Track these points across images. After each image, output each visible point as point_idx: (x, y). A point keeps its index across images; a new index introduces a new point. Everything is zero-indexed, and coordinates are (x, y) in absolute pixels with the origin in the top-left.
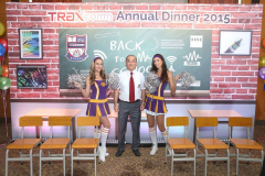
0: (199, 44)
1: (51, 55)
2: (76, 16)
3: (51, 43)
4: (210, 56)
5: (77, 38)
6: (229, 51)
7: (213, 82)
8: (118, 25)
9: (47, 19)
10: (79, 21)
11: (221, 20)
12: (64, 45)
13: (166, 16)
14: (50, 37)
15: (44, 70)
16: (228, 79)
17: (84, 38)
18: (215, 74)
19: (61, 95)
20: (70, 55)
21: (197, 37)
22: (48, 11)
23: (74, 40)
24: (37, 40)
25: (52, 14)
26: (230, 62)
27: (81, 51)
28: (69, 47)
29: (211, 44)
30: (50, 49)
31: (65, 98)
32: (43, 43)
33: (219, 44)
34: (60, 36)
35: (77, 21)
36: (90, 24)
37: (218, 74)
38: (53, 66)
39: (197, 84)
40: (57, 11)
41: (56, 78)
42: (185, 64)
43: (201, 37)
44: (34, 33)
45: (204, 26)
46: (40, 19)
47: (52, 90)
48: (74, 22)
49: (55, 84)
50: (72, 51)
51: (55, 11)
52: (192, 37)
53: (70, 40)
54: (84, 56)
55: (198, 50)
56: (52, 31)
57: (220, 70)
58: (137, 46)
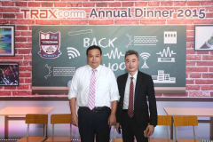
0: (173, 40)
1: (23, 52)
2: (49, 14)
3: (24, 40)
4: (185, 52)
5: (51, 35)
6: (205, 46)
7: (189, 79)
8: (91, 22)
9: (20, 16)
10: (53, 18)
11: (195, 15)
12: (37, 42)
13: (139, 13)
14: (22, 34)
15: (17, 68)
16: (205, 76)
17: (57, 35)
18: (191, 70)
19: (34, 92)
20: (43, 52)
21: (170, 33)
22: (21, 8)
23: (48, 37)
24: (9, 37)
25: (25, 11)
26: (206, 58)
27: (54, 48)
28: (42, 44)
29: (185, 39)
30: (23, 46)
31: (37, 96)
32: (16, 40)
33: (194, 40)
34: (33, 33)
35: (50, 18)
36: (63, 21)
37: (195, 70)
38: (26, 63)
39: (172, 81)
40: (31, 8)
41: (28, 75)
42: (159, 60)
43: (176, 33)
44: (6, 30)
45: (178, 22)
46: (13, 16)
47: (24, 87)
48: (47, 19)
49: (27, 81)
50: (45, 48)
51: (28, 8)
52: (165, 33)
53: (43, 37)
54: (57, 53)
55: (172, 46)
56: (25, 28)
57: (196, 66)
58: (111, 43)
